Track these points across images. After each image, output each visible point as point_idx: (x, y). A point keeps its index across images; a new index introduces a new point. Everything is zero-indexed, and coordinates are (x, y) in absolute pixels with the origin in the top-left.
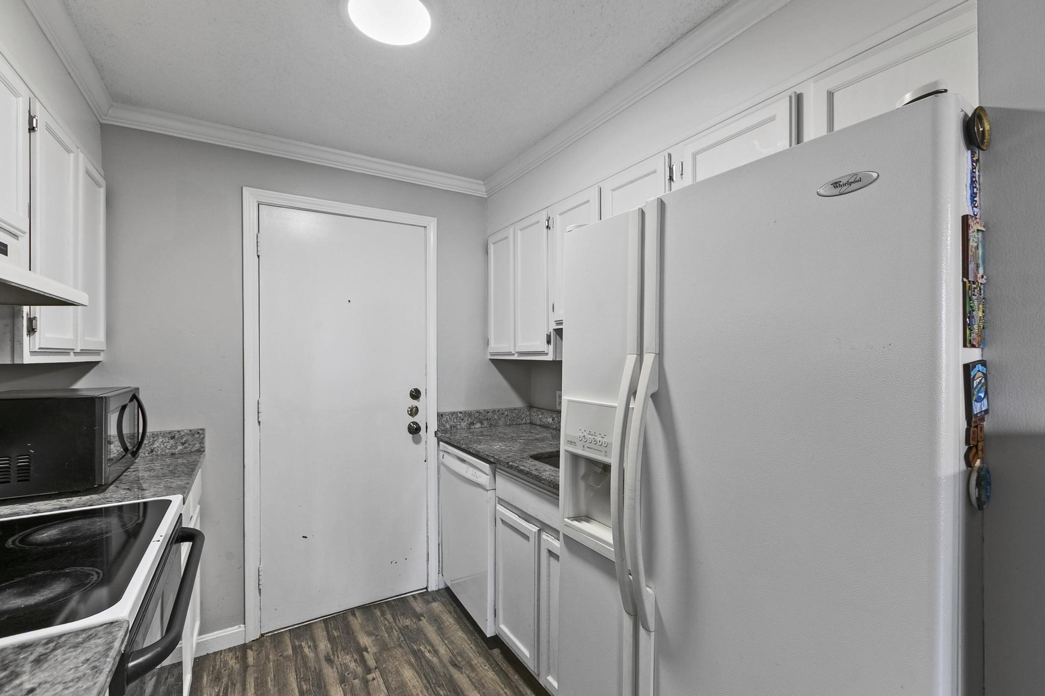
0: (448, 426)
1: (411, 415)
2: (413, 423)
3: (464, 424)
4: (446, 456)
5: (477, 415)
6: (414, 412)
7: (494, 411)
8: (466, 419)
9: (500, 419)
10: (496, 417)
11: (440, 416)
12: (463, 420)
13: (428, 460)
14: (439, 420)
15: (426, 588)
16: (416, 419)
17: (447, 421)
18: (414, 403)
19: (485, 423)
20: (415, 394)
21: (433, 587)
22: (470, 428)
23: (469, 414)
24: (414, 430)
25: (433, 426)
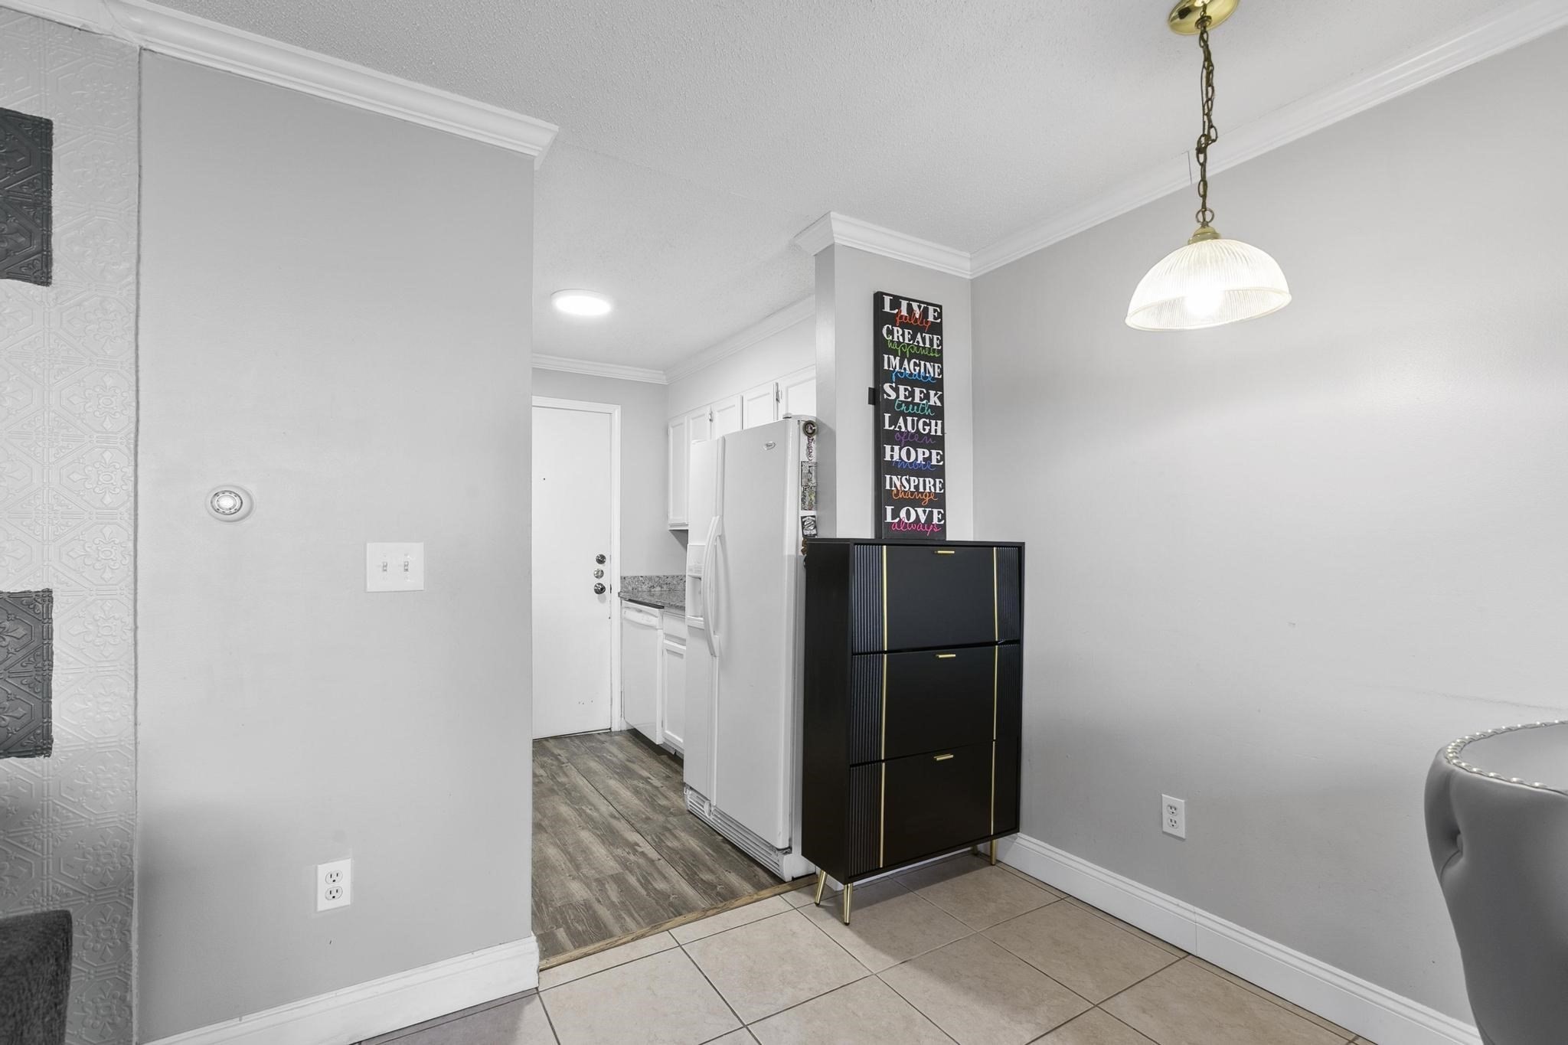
0: (630, 588)
1: (597, 577)
2: (599, 584)
3: (645, 587)
4: (628, 611)
5: (657, 579)
6: (600, 574)
7: (673, 577)
8: (646, 583)
9: (679, 584)
10: (675, 582)
11: (623, 579)
12: (643, 583)
13: (612, 618)
14: (621, 583)
15: (610, 729)
16: (601, 581)
17: (629, 584)
18: (600, 567)
19: (665, 587)
20: (601, 560)
21: (616, 728)
22: (650, 591)
23: (650, 579)
24: (600, 590)
25: (617, 588)
